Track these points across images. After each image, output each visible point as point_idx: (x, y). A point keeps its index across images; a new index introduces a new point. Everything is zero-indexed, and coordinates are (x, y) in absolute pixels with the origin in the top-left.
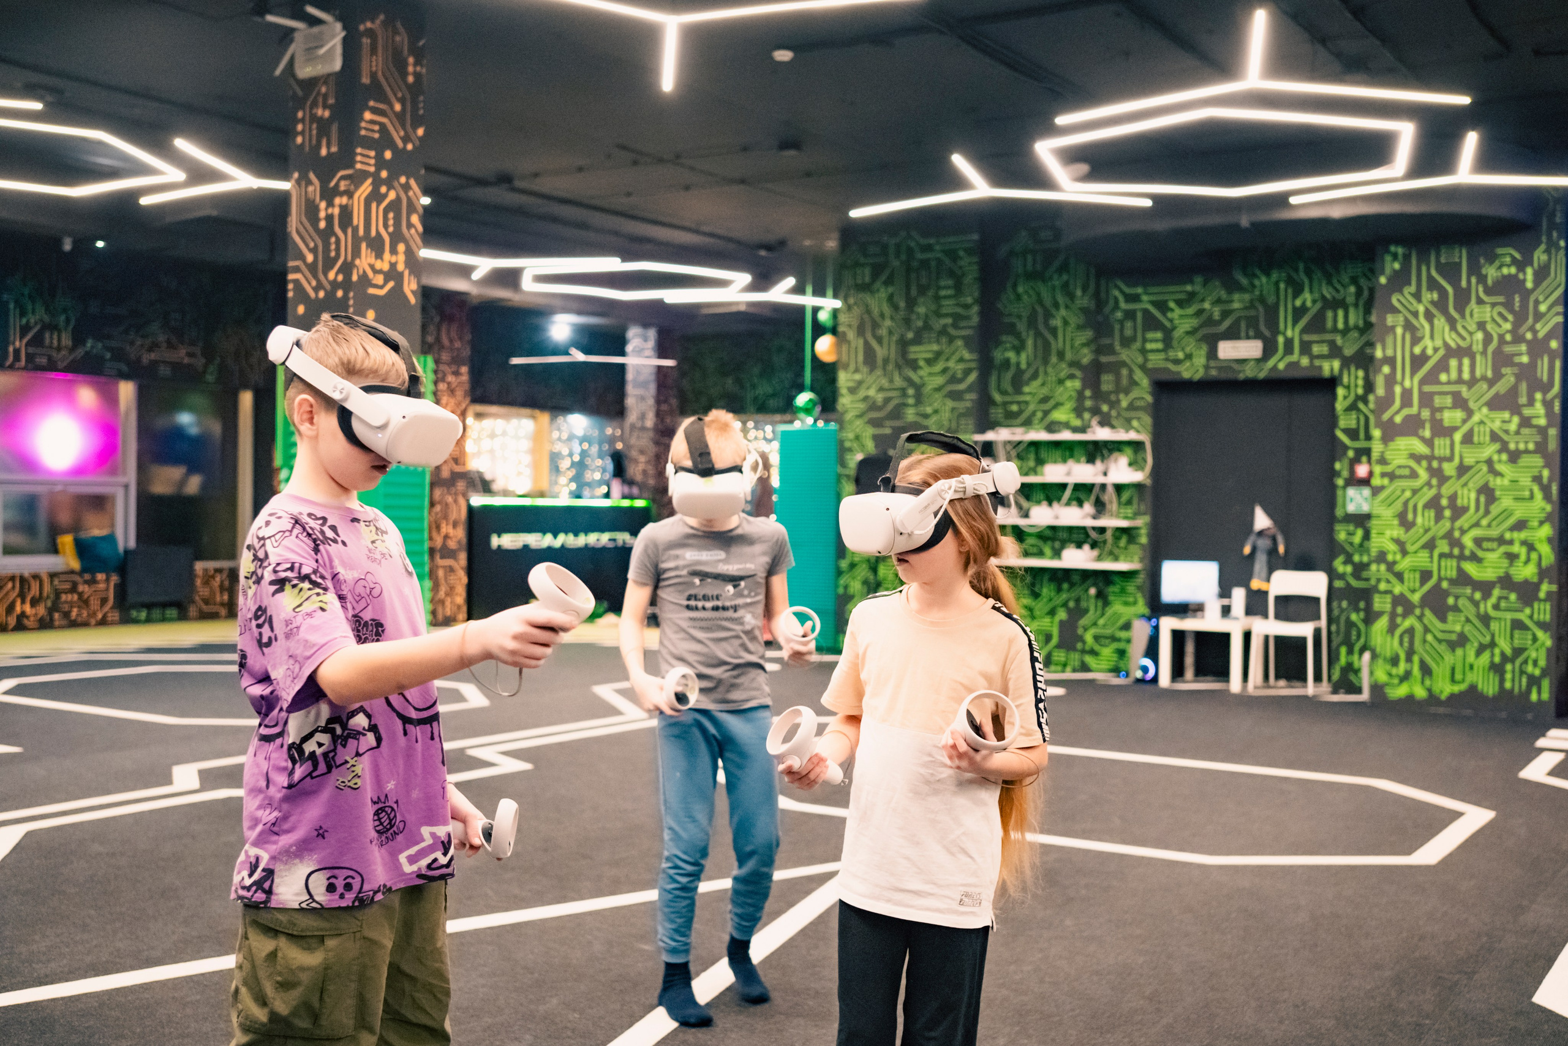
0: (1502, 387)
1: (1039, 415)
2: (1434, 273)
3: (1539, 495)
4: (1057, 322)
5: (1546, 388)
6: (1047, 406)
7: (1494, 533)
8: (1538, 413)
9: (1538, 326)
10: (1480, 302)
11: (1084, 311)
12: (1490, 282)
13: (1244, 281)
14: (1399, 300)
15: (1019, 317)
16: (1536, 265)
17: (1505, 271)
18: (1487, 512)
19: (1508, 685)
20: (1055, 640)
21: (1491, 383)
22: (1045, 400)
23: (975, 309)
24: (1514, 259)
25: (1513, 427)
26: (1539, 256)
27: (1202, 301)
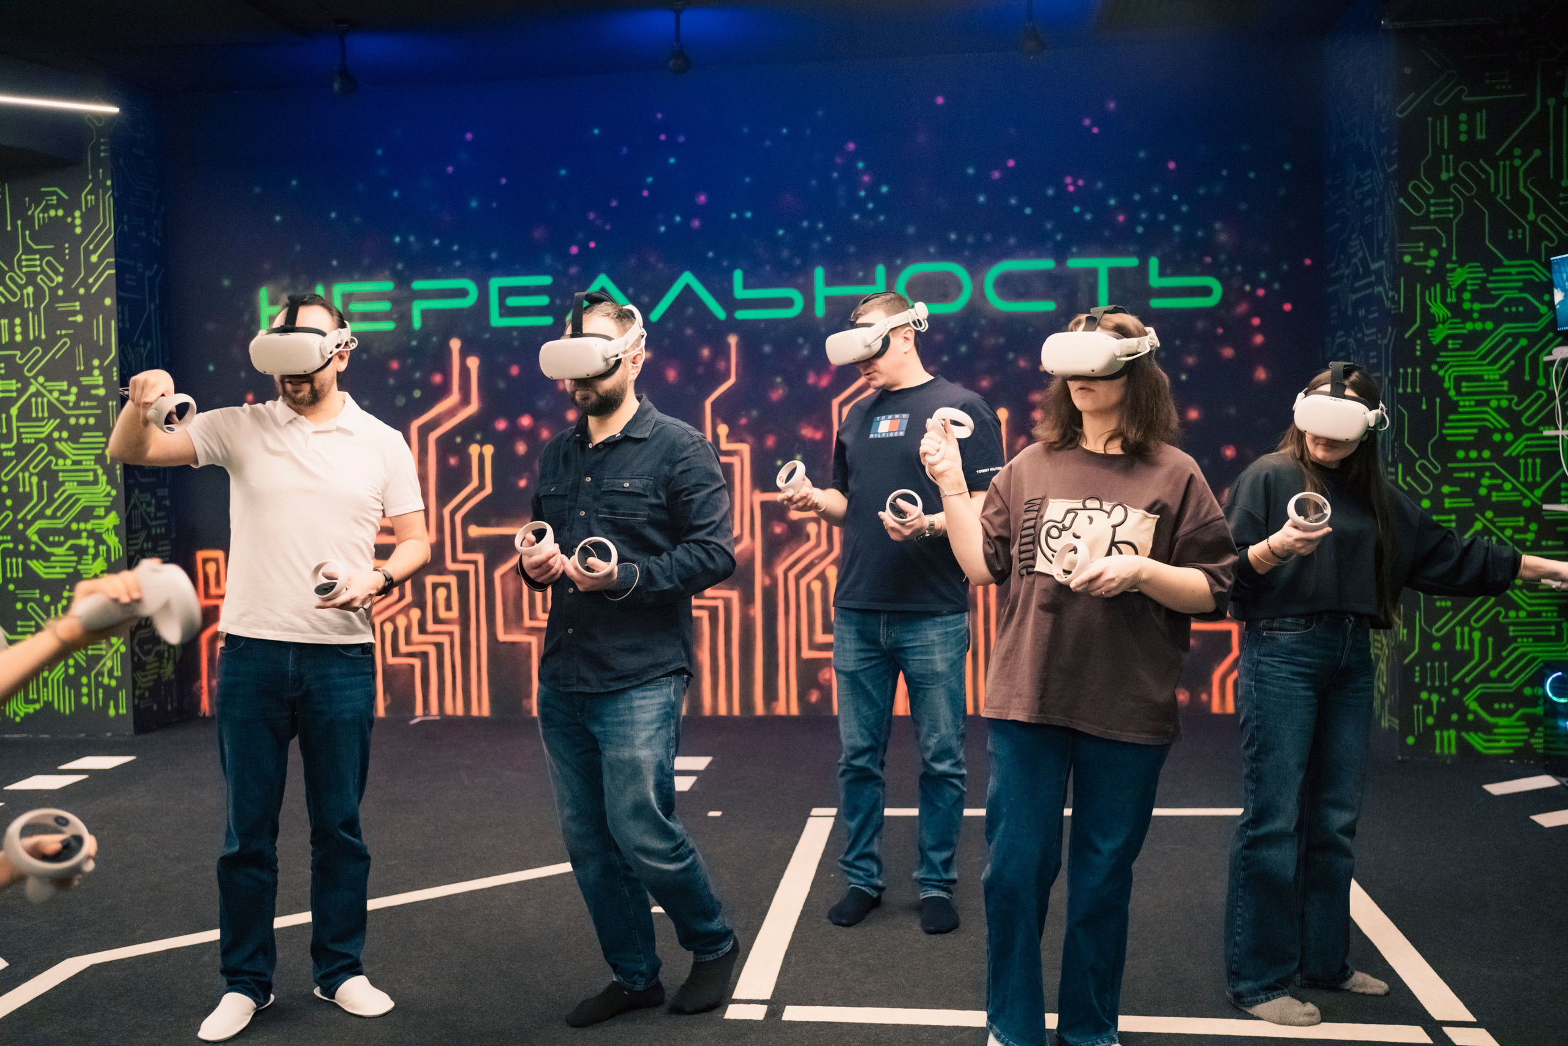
0: (57, 351)
3: (103, 479)
5: (103, 354)
7: (60, 524)
8: (95, 378)
9: (91, 280)
10: (29, 251)
12: (36, 226)
16: (84, 208)
17: (52, 213)
18: (51, 501)
19: (84, 701)
21: (47, 346)
24: (59, 197)
25: (72, 398)
26: (87, 198)
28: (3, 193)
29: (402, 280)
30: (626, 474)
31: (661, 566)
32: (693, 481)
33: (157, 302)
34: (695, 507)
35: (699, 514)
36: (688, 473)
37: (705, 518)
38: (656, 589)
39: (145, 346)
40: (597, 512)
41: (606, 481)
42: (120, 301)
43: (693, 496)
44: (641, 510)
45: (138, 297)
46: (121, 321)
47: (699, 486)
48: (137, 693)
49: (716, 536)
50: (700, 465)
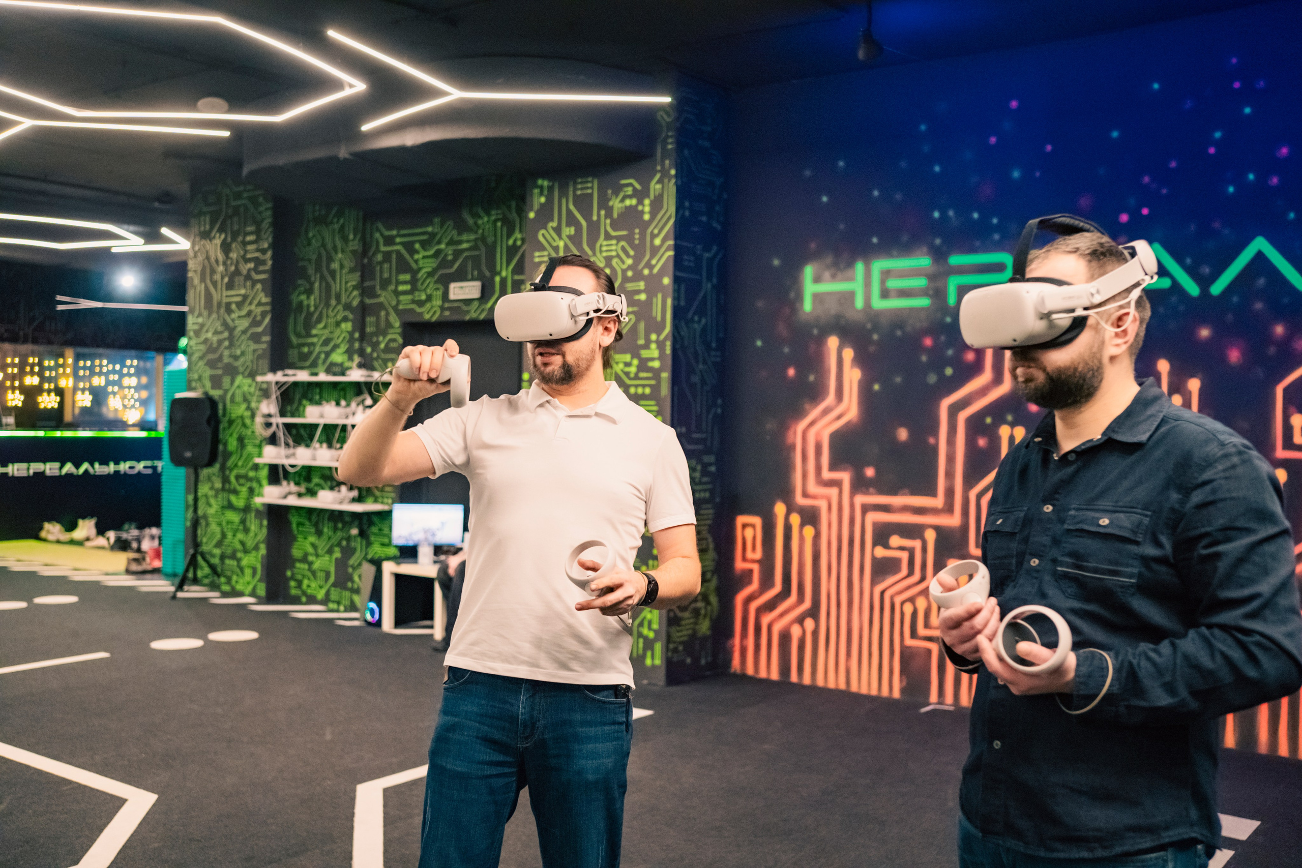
1: (323, 356)
2: (572, 207)
4: (335, 266)
5: (659, 329)
6: (328, 348)
8: (653, 351)
9: (654, 262)
10: (608, 237)
11: (353, 252)
12: (615, 215)
13: (471, 221)
14: (543, 235)
15: (309, 261)
16: (652, 196)
17: (628, 202)
20: (332, 579)
22: (326, 342)
23: (270, 254)
24: (635, 189)
25: (633, 370)
26: (655, 187)
27: (439, 242)
28: (592, 187)
29: (939, 255)
30: (1105, 503)
31: (1154, 664)
32: (1221, 522)
33: (715, 281)
34: (1222, 566)
35: (1230, 579)
36: (1212, 509)
37: (1242, 586)
38: (1143, 703)
39: (699, 321)
40: (1054, 561)
41: (1072, 512)
42: (677, 280)
43: (1221, 548)
44: (1127, 566)
45: (697, 277)
46: (676, 299)
47: (1230, 532)
48: (671, 646)
49: (1265, 620)
50: (1235, 494)
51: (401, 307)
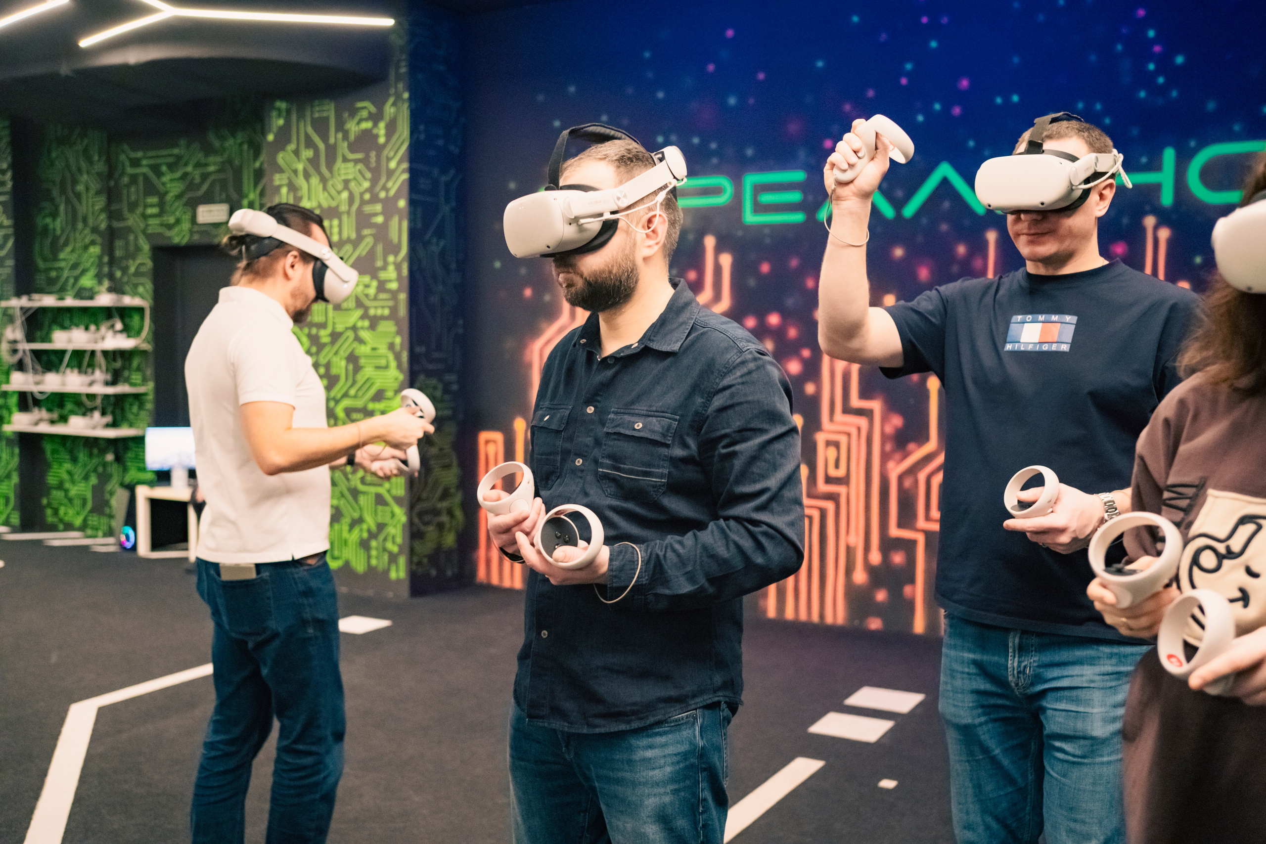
0: (363, 249)
1: (71, 281)
2: (310, 130)
3: (393, 364)
4: (80, 188)
5: (396, 250)
6: (77, 272)
7: (359, 403)
8: (390, 273)
9: (390, 184)
10: (345, 160)
11: (99, 174)
12: (352, 137)
13: (217, 144)
14: (283, 158)
15: (54, 182)
16: (387, 119)
17: (364, 125)
18: (354, 382)
19: (374, 562)
20: (89, 505)
21: (356, 243)
22: (75, 266)
23: (9, 175)
24: (370, 112)
25: (372, 291)
26: (389, 110)
27: (186, 165)
28: (328, 110)
30: (641, 407)
31: (679, 555)
32: (737, 424)
33: (454, 204)
34: (738, 464)
35: (744, 476)
36: (731, 411)
37: (754, 482)
38: (667, 592)
39: (437, 244)
40: (596, 462)
41: (611, 416)
42: (412, 203)
43: (737, 448)
44: (658, 467)
45: (434, 200)
46: (412, 221)
47: (745, 433)
48: (415, 559)
49: (772, 512)
50: (750, 398)
51: (150, 231)
